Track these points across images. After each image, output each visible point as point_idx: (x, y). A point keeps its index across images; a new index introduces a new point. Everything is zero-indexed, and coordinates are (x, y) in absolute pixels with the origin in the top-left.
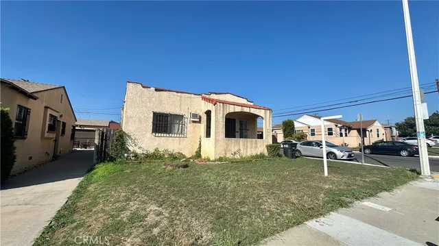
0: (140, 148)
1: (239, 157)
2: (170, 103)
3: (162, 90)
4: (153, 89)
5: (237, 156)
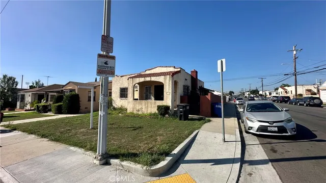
0: (116, 105)
1: (141, 113)
4: (120, 76)
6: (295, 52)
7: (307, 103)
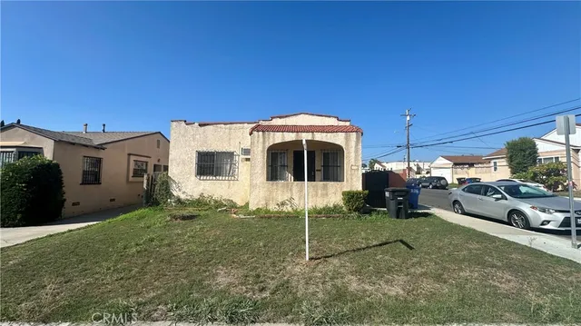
0: (184, 193)
1: (290, 209)
2: (216, 139)
3: (208, 125)
4: (197, 124)
5: (288, 209)
6: (408, 118)
7: (434, 184)
